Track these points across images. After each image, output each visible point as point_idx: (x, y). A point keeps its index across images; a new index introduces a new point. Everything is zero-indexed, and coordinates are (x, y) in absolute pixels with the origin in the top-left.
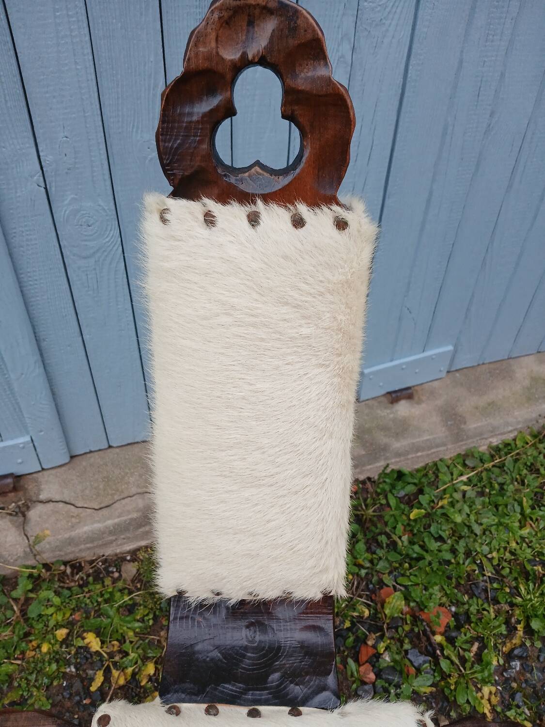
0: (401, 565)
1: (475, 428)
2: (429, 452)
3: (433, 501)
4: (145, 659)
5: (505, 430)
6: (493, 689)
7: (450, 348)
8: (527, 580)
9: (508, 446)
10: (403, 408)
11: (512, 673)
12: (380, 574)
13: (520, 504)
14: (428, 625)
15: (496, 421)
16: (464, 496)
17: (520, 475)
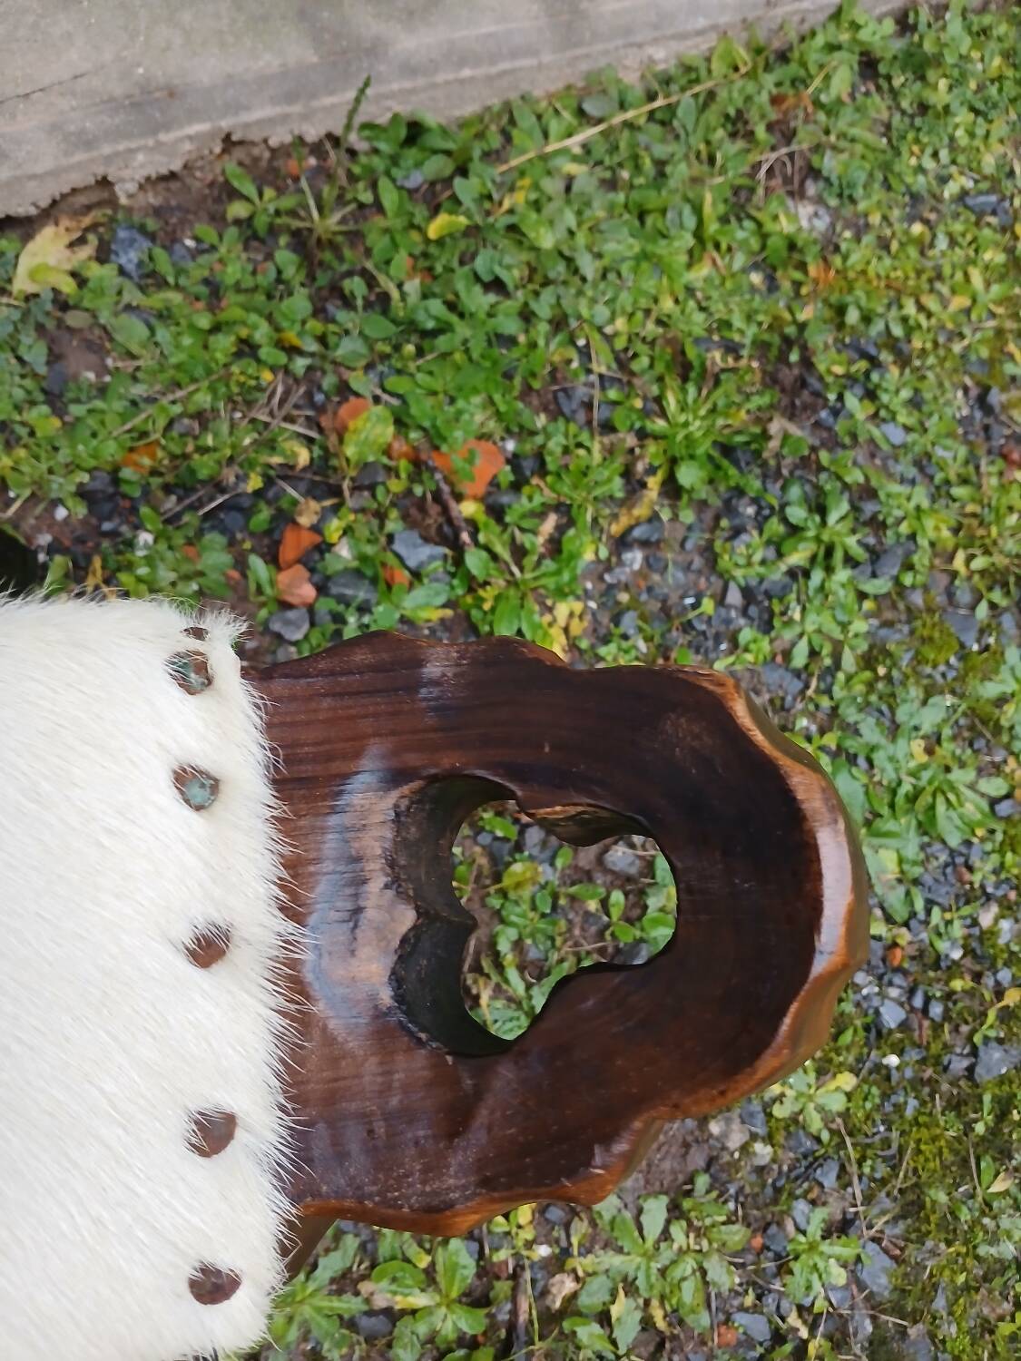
0: (397, 348)
2: (494, 70)
3: (489, 197)
5: (689, 27)
6: (578, 607)
8: (685, 379)
9: (690, 73)
11: (622, 575)
12: (342, 370)
13: (698, 210)
14: (446, 479)
16: (568, 189)
17: (708, 143)
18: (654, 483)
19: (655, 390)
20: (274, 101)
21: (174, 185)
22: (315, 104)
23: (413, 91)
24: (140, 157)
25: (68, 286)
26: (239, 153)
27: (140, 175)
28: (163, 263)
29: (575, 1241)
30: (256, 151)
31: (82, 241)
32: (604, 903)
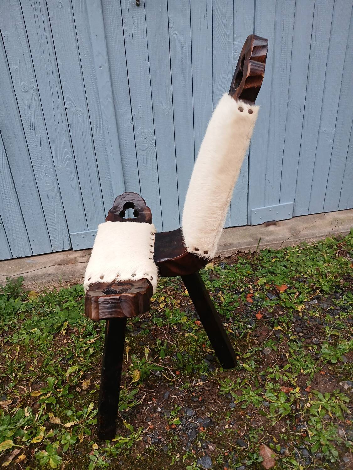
1: (305, 234)
3: (283, 257)
4: (161, 296)
5: (319, 235)
6: (304, 306)
7: (292, 203)
10: (271, 228)
11: (313, 303)
14: (276, 288)
15: (315, 231)
16: (298, 257)
18: (318, 291)
19: (317, 279)
20: (246, 245)
21: (230, 259)
22: (252, 246)
23: (268, 245)
24: (225, 253)
25: (213, 269)
26: (240, 254)
27: (225, 256)
28: (228, 266)
29: (309, 398)
30: (243, 254)
31: (215, 264)
32: (312, 347)
